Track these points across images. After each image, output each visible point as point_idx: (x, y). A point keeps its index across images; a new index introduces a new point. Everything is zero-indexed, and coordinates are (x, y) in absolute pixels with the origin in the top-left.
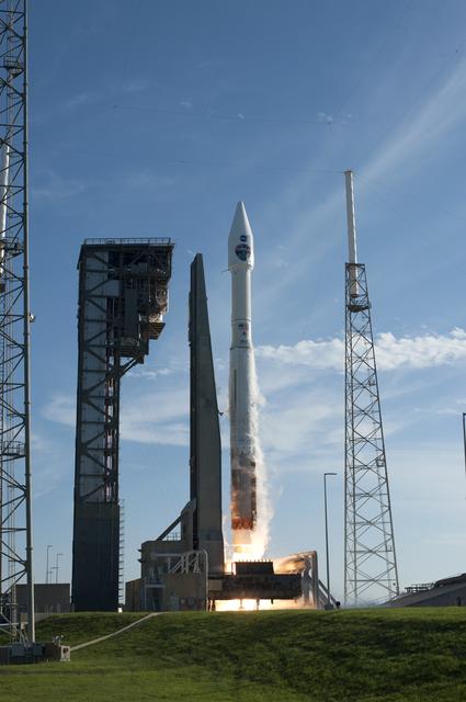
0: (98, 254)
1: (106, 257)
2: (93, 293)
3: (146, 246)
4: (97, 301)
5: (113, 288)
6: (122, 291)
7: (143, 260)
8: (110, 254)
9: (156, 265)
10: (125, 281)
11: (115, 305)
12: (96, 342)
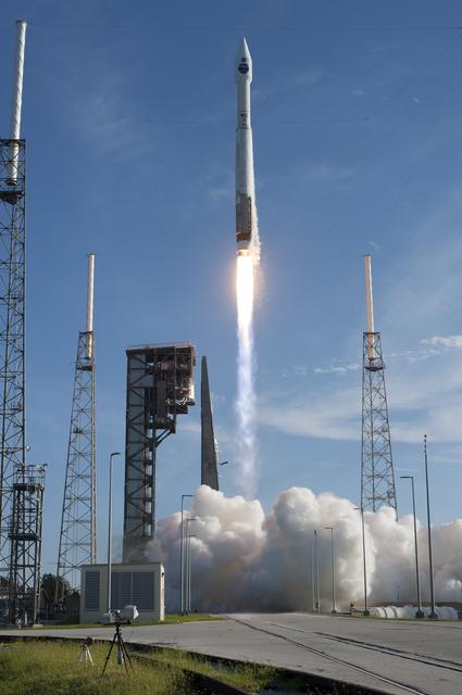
0: (138, 356)
1: (143, 358)
2: (136, 385)
3: (172, 349)
4: (137, 390)
5: (149, 381)
6: (155, 383)
7: (171, 358)
8: (147, 356)
9: (180, 362)
10: (158, 374)
11: (151, 394)
12: (137, 421)
